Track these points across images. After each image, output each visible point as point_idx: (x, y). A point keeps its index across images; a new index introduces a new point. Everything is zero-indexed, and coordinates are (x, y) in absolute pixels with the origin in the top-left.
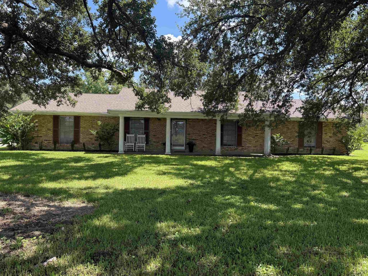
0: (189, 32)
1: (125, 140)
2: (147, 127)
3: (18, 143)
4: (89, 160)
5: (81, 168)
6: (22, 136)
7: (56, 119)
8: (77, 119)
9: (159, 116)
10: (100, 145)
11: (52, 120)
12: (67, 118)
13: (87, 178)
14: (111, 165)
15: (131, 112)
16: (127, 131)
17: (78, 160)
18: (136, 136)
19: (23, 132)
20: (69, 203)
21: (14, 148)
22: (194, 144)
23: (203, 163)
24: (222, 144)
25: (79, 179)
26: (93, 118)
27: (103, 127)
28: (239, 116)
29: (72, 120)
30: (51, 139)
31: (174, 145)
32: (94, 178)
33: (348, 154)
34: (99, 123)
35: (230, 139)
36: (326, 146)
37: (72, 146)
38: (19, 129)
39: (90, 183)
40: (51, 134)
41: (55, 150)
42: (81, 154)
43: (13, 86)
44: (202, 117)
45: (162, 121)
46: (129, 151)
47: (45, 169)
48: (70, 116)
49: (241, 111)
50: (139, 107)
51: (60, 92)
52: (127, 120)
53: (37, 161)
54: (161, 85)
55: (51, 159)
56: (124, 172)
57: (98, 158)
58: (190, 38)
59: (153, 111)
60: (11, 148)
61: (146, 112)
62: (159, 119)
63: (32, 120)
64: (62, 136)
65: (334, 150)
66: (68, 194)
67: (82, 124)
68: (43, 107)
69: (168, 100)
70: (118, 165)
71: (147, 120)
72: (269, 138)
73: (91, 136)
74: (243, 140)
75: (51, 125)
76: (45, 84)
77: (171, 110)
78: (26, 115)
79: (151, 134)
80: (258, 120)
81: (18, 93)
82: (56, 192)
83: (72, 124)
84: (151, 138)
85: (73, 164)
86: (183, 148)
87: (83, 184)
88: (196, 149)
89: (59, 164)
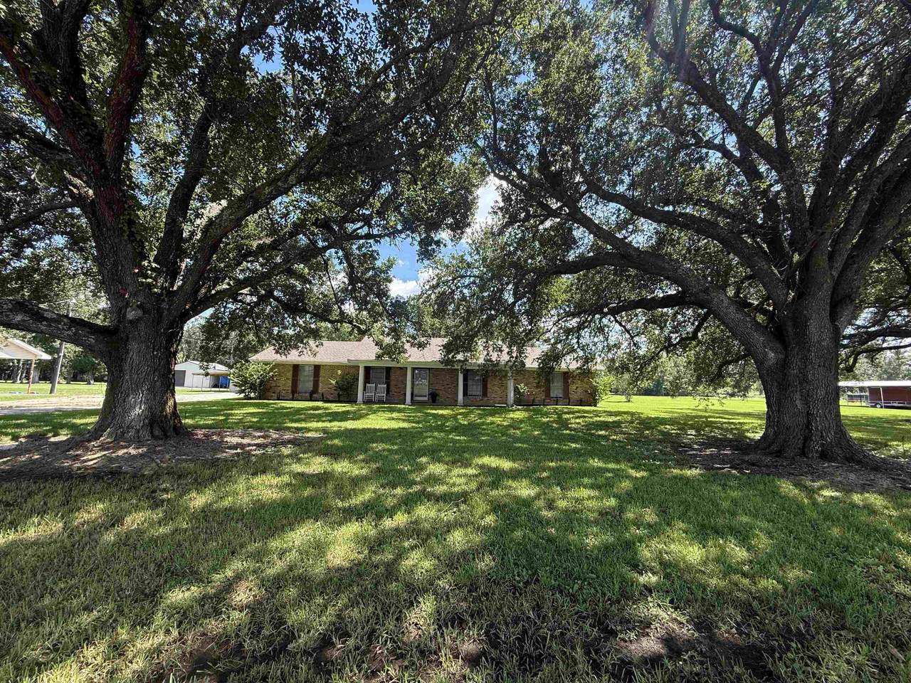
0: (427, 287)
1: (365, 390)
2: (388, 377)
3: (255, 393)
4: (326, 409)
5: (319, 414)
6: (260, 385)
7: (296, 368)
8: (317, 368)
9: (399, 365)
10: (339, 395)
11: (291, 369)
12: (307, 368)
13: (324, 421)
14: (348, 412)
15: (371, 361)
16: (367, 380)
17: (317, 408)
18: (376, 386)
19: (262, 382)
20: (309, 435)
21: (251, 399)
22: (437, 395)
23: (441, 412)
24: (465, 394)
25: (317, 421)
26: (333, 368)
27: (342, 377)
28: (479, 366)
29: (312, 368)
30: (290, 388)
31: (416, 396)
32: (330, 421)
33: (596, 406)
34: (339, 372)
35: (476, 389)
36: (574, 397)
37: (311, 396)
38: (258, 378)
39: (327, 424)
40: (290, 382)
41: (293, 399)
42: (320, 404)
43: (257, 335)
44: (442, 366)
45: (403, 370)
46: (368, 402)
47: (287, 415)
48: (310, 365)
49: (481, 361)
50: (379, 357)
51: (302, 342)
52: (367, 369)
53: (277, 409)
54: (398, 338)
55: (287, 408)
56: (357, 416)
57: (335, 407)
58: (430, 292)
59: (393, 360)
60: (247, 398)
61: (386, 362)
62: (401, 368)
63: (271, 370)
64: (300, 387)
65: (581, 400)
66: (308, 430)
67: (322, 373)
68: (284, 357)
69: (405, 351)
70: (354, 413)
71: (388, 370)
72: (512, 388)
73: (330, 386)
74: (489, 390)
75: (290, 375)
76: (288, 334)
77: (410, 360)
78: (266, 365)
79: (393, 383)
80: (497, 371)
81: (261, 343)
82: (298, 430)
83: (312, 373)
84: (392, 388)
85: (312, 412)
86: (426, 399)
87: (320, 425)
88: (440, 399)
89: (298, 411)
